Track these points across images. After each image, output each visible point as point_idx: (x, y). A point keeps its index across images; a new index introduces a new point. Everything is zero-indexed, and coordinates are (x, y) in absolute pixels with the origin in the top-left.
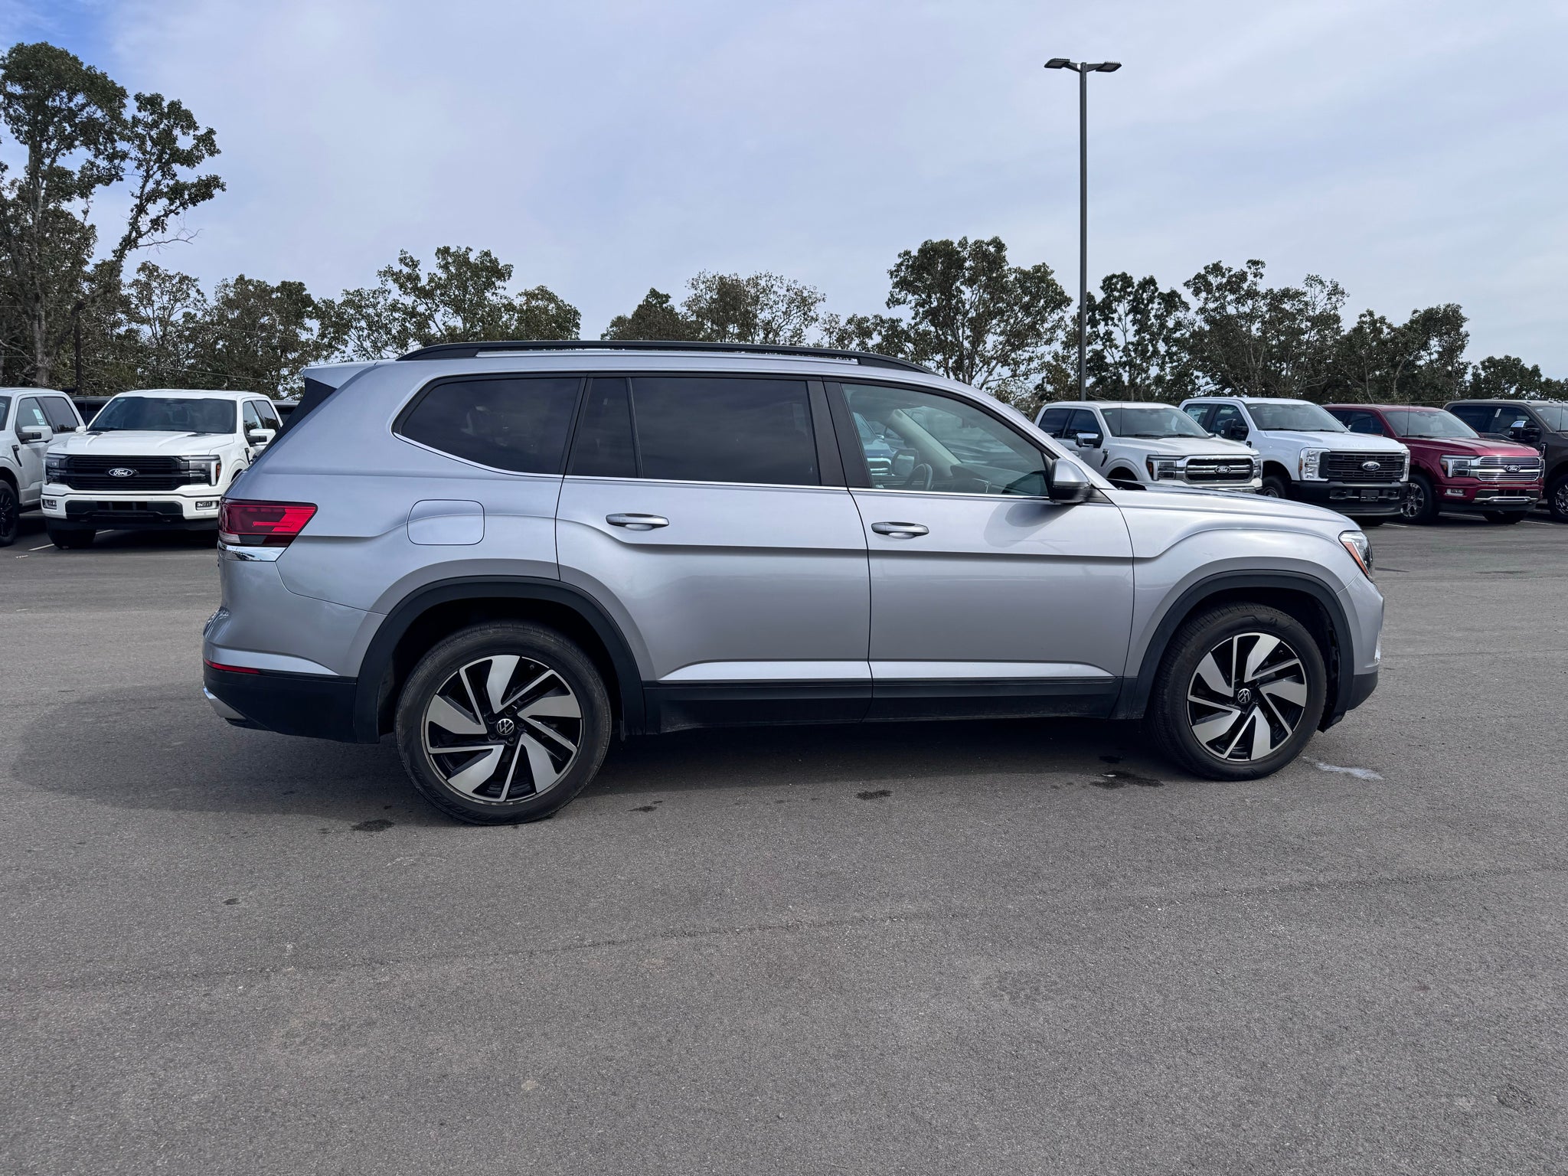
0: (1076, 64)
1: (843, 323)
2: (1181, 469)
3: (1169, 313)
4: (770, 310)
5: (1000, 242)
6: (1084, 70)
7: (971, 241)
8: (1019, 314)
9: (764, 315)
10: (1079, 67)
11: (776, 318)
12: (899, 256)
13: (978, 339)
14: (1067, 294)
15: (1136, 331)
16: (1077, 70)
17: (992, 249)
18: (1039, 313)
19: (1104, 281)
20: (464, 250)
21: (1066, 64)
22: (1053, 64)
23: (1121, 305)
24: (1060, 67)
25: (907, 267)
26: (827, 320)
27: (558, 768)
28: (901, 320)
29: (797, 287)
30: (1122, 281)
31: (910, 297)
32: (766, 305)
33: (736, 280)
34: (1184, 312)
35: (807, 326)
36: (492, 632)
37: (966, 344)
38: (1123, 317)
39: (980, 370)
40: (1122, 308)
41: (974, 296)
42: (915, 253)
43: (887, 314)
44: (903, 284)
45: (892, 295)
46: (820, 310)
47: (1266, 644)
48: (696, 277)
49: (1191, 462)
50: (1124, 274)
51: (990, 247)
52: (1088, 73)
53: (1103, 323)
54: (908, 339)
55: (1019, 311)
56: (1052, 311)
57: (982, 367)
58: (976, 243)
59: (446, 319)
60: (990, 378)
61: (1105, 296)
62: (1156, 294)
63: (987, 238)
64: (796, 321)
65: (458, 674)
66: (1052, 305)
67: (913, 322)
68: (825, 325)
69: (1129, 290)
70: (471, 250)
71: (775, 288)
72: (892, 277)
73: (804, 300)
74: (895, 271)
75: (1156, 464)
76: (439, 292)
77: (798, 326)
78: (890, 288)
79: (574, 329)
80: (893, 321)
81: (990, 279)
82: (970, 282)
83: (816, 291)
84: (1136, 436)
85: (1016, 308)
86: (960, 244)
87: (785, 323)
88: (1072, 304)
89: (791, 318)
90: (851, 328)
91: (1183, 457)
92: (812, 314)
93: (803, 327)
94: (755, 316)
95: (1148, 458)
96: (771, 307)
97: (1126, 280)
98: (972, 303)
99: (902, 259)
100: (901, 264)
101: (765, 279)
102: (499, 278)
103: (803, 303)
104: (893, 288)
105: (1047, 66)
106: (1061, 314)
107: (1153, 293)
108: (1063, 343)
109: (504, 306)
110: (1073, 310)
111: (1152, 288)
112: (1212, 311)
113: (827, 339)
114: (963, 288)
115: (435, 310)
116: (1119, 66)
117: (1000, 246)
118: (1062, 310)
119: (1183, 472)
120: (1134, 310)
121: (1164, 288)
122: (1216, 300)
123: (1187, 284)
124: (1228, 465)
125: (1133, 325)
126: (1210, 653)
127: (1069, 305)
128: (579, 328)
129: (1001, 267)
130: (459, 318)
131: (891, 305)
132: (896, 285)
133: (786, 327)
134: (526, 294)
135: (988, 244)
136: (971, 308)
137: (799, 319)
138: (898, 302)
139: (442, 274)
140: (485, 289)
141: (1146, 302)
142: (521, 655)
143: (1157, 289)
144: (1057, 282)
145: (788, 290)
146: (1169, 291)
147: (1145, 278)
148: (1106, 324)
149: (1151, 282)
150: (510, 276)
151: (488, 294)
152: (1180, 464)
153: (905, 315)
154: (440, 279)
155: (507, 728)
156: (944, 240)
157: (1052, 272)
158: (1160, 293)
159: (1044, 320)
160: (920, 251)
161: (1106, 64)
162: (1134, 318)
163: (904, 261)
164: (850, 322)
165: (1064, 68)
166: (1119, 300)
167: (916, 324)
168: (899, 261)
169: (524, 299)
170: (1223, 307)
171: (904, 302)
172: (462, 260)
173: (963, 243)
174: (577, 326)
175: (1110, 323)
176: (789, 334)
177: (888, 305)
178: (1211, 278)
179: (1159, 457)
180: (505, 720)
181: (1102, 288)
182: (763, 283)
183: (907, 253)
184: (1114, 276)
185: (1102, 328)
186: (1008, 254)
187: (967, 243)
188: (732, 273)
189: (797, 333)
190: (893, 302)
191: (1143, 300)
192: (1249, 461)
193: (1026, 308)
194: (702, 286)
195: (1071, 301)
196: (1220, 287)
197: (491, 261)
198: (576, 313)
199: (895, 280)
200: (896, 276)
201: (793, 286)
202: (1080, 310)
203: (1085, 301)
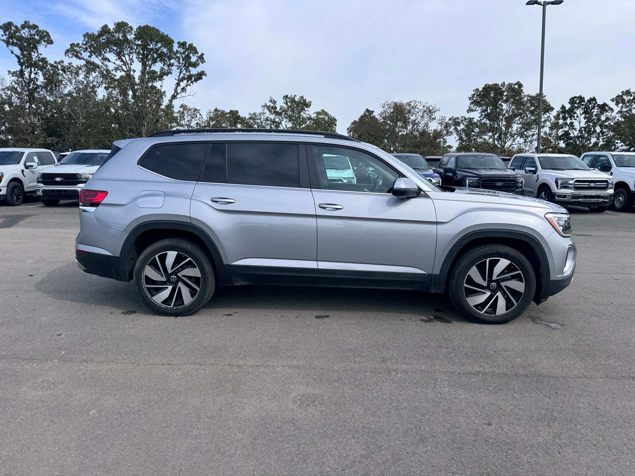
1: (447, 120)
2: (572, 184)
3: (602, 113)
4: (415, 116)
6: (545, 4)
7: (506, 84)
8: (529, 115)
9: (413, 118)
10: (542, 3)
11: (418, 119)
12: (474, 91)
13: (509, 126)
14: (552, 106)
15: (586, 122)
16: (541, 5)
17: (516, 87)
18: (538, 114)
19: (570, 100)
20: (293, 96)
22: (530, 3)
23: (578, 110)
24: (533, 4)
25: (477, 95)
26: (440, 119)
27: (193, 296)
28: (474, 118)
29: (428, 105)
30: (579, 99)
31: (478, 108)
32: (414, 113)
33: (402, 104)
34: (610, 113)
35: (430, 122)
36: (166, 242)
37: (503, 128)
38: (579, 116)
40: (579, 112)
41: (508, 107)
42: (481, 89)
43: (468, 116)
44: (475, 103)
45: (470, 108)
46: (437, 115)
47: (503, 263)
48: (384, 103)
49: (577, 181)
50: (581, 96)
52: (546, 6)
53: (569, 119)
54: (477, 126)
56: (545, 113)
57: (511, 138)
58: (509, 84)
59: (286, 124)
60: (514, 143)
61: (570, 106)
62: (596, 105)
63: (514, 82)
65: (155, 257)
66: (545, 111)
67: (479, 119)
68: (439, 121)
69: (582, 103)
70: (296, 96)
71: (418, 106)
72: (470, 100)
73: (430, 111)
74: (471, 97)
75: (560, 182)
76: (284, 113)
77: (427, 122)
78: (469, 105)
79: (334, 126)
80: (470, 119)
81: (515, 100)
82: (506, 101)
83: (436, 107)
84: (553, 169)
85: (527, 112)
86: (502, 85)
87: (421, 121)
88: (554, 110)
89: (424, 118)
90: (450, 122)
91: (573, 179)
92: (433, 117)
94: (409, 118)
95: (556, 179)
96: (416, 114)
97: (581, 99)
98: (506, 110)
99: (475, 92)
100: (474, 94)
101: (413, 102)
102: (306, 107)
103: (430, 112)
104: (470, 104)
105: (527, 4)
106: (548, 115)
107: (595, 105)
108: (549, 127)
109: (308, 118)
110: (554, 113)
111: (594, 102)
112: (625, 112)
113: (440, 127)
114: (503, 104)
115: (282, 120)
117: (520, 85)
119: (573, 186)
120: (585, 112)
121: (600, 102)
122: (627, 107)
123: (612, 100)
124: (595, 183)
125: (585, 119)
126: (475, 266)
128: (336, 126)
129: (521, 94)
130: (291, 123)
131: (469, 112)
132: (472, 103)
134: (316, 113)
135: (515, 85)
136: (506, 112)
137: (427, 119)
138: (472, 110)
139: (285, 106)
140: (301, 111)
141: (591, 108)
142: (178, 251)
143: (596, 103)
144: (547, 101)
145: (423, 107)
146: (602, 103)
147: (591, 98)
148: (571, 119)
149: (594, 99)
150: (310, 106)
151: (302, 113)
152: (571, 182)
153: (476, 116)
154: (284, 108)
155: (174, 279)
156: (495, 83)
157: (545, 96)
158: (598, 105)
159: (540, 118)
160: (483, 88)
162: (585, 116)
164: (450, 119)
165: (535, 4)
166: (578, 108)
167: (481, 120)
168: (473, 93)
169: (315, 115)
170: (631, 110)
171: (475, 110)
172: (293, 100)
174: (336, 125)
175: (573, 118)
176: (423, 125)
177: (467, 112)
178: (625, 97)
179: (561, 179)
180: (173, 276)
181: (569, 103)
182: (412, 104)
183: (477, 89)
184: (575, 97)
185: (569, 121)
186: (524, 89)
188: (400, 101)
189: (427, 125)
190: (470, 110)
191: (589, 108)
192: (606, 181)
193: (532, 113)
194: (386, 107)
196: (629, 101)
197: (303, 100)
198: (335, 120)
199: (471, 101)
200: (472, 100)
201: (426, 105)
202: (557, 113)
203: (561, 109)
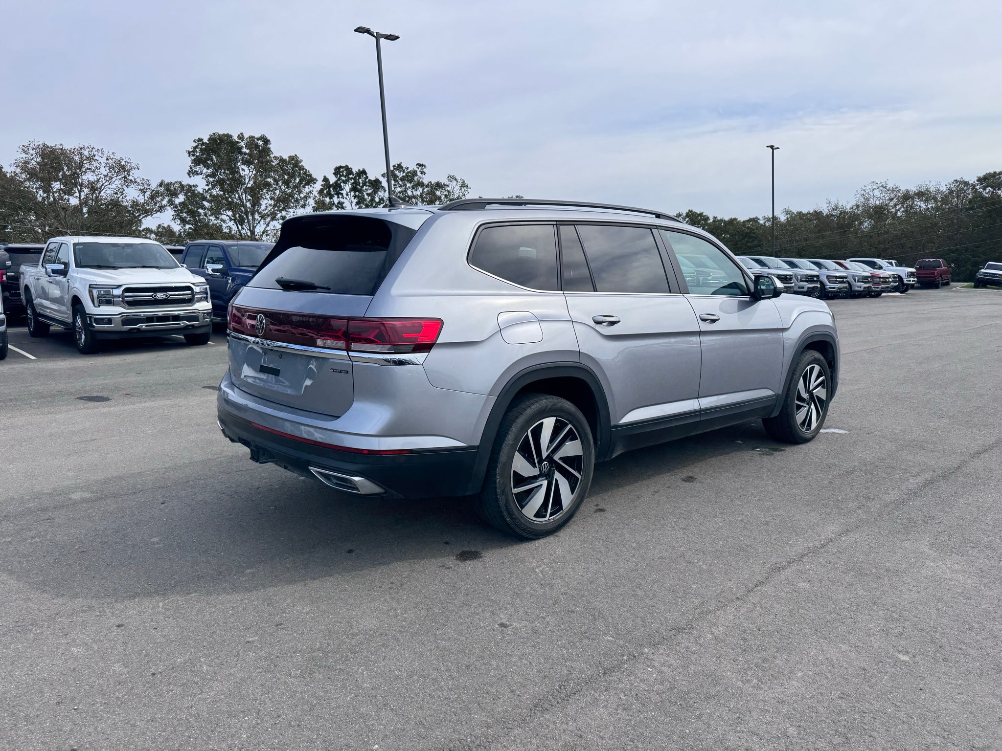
0: (374, 32)
1: (154, 185)
3: (375, 192)
4: (93, 174)
5: (266, 139)
6: (378, 37)
7: (246, 136)
8: (283, 187)
10: (375, 34)
11: (101, 179)
12: (194, 141)
13: (256, 202)
14: (314, 176)
15: (356, 203)
16: (374, 36)
17: (260, 143)
18: (295, 187)
19: (335, 169)
21: (368, 31)
22: (360, 30)
23: (347, 185)
24: (363, 33)
25: (201, 149)
26: (140, 183)
28: (197, 186)
29: (115, 157)
30: (346, 170)
31: (205, 170)
33: (62, 149)
34: (383, 192)
35: (127, 186)
37: (248, 205)
38: (349, 194)
39: (259, 223)
40: (347, 187)
41: (251, 173)
42: (206, 140)
43: (187, 181)
44: (197, 161)
45: (191, 168)
46: (135, 175)
48: (26, 144)
50: (347, 166)
51: (259, 141)
52: (381, 39)
53: (336, 196)
54: (205, 199)
55: (282, 185)
56: (304, 187)
57: (260, 220)
58: (250, 137)
60: (268, 228)
61: (336, 179)
62: (367, 180)
63: (257, 135)
64: (117, 183)
66: (304, 183)
67: (207, 188)
68: (139, 187)
69: (351, 176)
71: (96, 158)
72: (190, 156)
73: (123, 167)
74: (192, 151)
77: (120, 186)
78: (190, 164)
80: (190, 186)
81: (261, 162)
82: (247, 163)
83: (131, 161)
85: (280, 183)
86: (239, 137)
87: (107, 183)
88: (317, 183)
89: (114, 180)
90: (161, 189)
92: (130, 178)
93: (124, 187)
96: (94, 171)
97: (349, 170)
98: (250, 178)
99: (196, 144)
100: (196, 147)
101: (87, 150)
103: (121, 169)
104: (192, 163)
105: (356, 30)
106: (311, 189)
107: (366, 180)
108: (313, 207)
110: (318, 186)
111: (364, 176)
112: (399, 193)
113: (141, 196)
114: (243, 167)
116: (398, 37)
117: (266, 141)
118: (311, 186)
120: (354, 189)
121: (372, 177)
122: (401, 186)
123: (383, 175)
125: (354, 199)
127: (315, 183)
129: (269, 155)
131: (191, 175)
132: (194, 161)
133: (109, 186)
135: (258, 139)
136: (249, 181)
137: (120, 181)
138: (195, 173)
141: (361, 185)
143: (367, 177)
144: (305, 167)
145: (107, 159)
146: (374, 179)
147: (359, 170)
148: (338, 197)
149: (364, 172)
153: (200, 183)
156: (226, 133)
157: (301, 161)
158: (370, 180)
159: (300, 192)
160: (209, 140)
161: (391, 35)
162: (355, 194)
163: (198, 145)
164: (161, 185)
165: (366, 34)
166: (345, 182)
167: (209, 189)
168: (195, 145)
170: (405, 191)
171: (201, 174)
173: (241, 137)
175: (340, 196)
177: (189, 175)
178: (397, 172)
181: (334, 174)
182: (86, 153)
183: (200, 140)
184: (341, 167)
185: (336, 200)
186: (272, 146)
187: (243, 137)
188: (58, 143)
190: (192, 173)
191: (360, 183)
193: (287, 183)
194: (31, 152)
195: (317, 181)
196: (402, 179)
199: (193, 158)
200: (193, 155)
201: (112, 156)
202: (322, 187)
203: (323, 181)
